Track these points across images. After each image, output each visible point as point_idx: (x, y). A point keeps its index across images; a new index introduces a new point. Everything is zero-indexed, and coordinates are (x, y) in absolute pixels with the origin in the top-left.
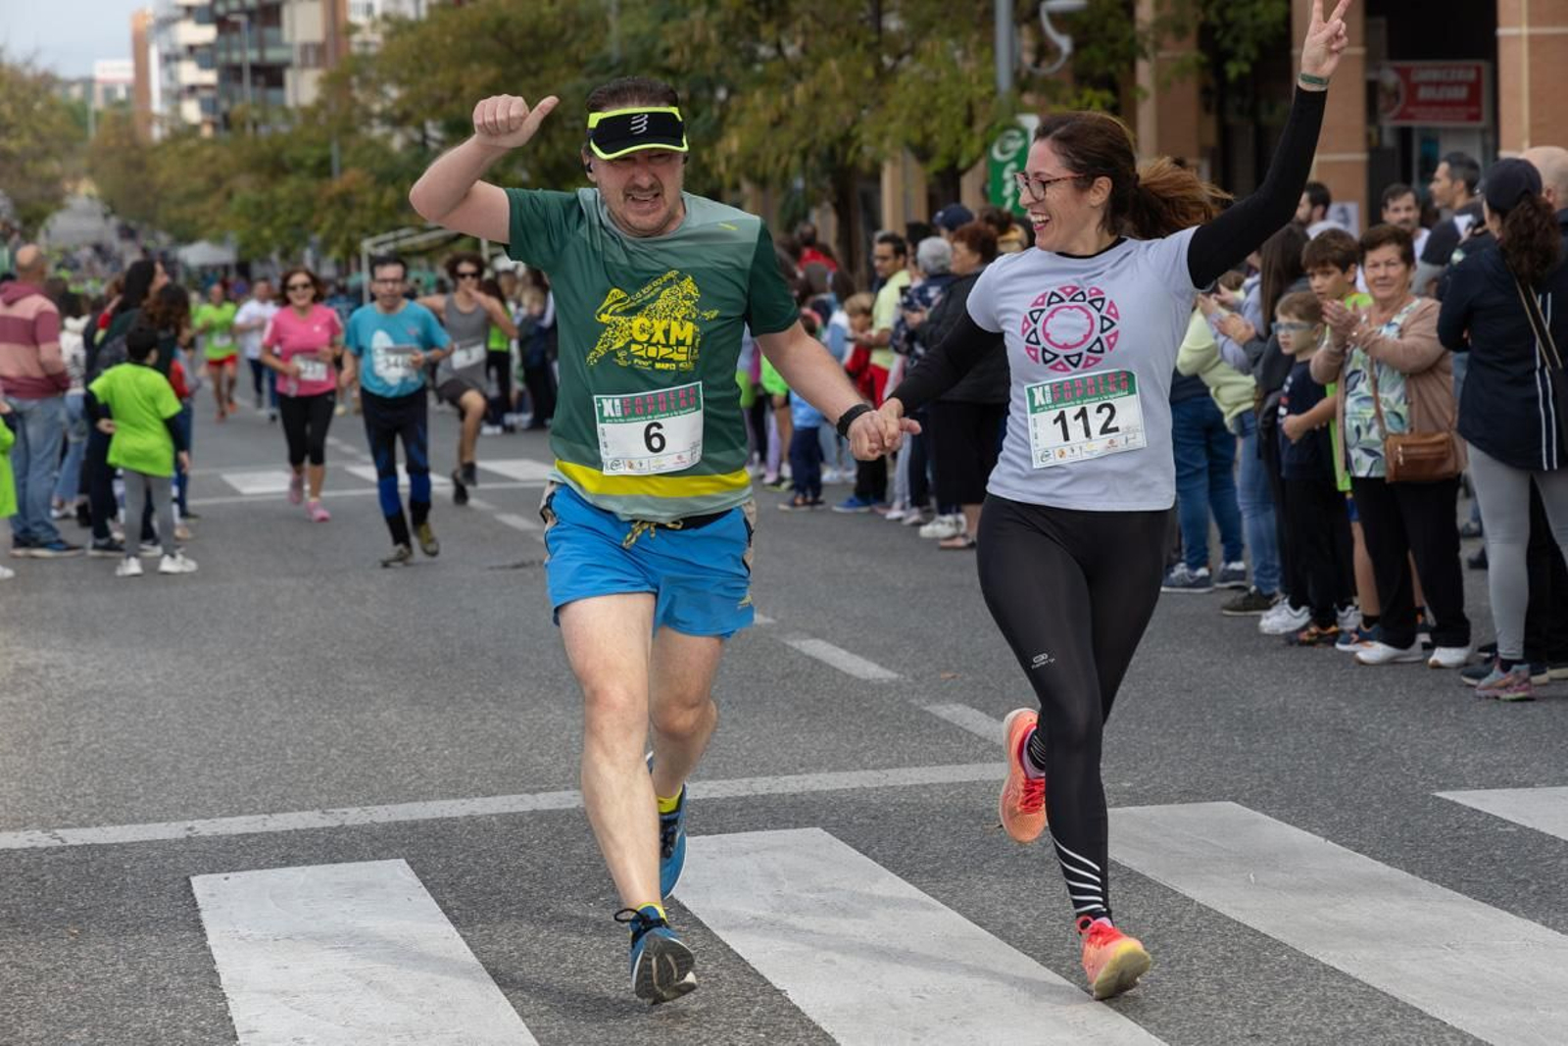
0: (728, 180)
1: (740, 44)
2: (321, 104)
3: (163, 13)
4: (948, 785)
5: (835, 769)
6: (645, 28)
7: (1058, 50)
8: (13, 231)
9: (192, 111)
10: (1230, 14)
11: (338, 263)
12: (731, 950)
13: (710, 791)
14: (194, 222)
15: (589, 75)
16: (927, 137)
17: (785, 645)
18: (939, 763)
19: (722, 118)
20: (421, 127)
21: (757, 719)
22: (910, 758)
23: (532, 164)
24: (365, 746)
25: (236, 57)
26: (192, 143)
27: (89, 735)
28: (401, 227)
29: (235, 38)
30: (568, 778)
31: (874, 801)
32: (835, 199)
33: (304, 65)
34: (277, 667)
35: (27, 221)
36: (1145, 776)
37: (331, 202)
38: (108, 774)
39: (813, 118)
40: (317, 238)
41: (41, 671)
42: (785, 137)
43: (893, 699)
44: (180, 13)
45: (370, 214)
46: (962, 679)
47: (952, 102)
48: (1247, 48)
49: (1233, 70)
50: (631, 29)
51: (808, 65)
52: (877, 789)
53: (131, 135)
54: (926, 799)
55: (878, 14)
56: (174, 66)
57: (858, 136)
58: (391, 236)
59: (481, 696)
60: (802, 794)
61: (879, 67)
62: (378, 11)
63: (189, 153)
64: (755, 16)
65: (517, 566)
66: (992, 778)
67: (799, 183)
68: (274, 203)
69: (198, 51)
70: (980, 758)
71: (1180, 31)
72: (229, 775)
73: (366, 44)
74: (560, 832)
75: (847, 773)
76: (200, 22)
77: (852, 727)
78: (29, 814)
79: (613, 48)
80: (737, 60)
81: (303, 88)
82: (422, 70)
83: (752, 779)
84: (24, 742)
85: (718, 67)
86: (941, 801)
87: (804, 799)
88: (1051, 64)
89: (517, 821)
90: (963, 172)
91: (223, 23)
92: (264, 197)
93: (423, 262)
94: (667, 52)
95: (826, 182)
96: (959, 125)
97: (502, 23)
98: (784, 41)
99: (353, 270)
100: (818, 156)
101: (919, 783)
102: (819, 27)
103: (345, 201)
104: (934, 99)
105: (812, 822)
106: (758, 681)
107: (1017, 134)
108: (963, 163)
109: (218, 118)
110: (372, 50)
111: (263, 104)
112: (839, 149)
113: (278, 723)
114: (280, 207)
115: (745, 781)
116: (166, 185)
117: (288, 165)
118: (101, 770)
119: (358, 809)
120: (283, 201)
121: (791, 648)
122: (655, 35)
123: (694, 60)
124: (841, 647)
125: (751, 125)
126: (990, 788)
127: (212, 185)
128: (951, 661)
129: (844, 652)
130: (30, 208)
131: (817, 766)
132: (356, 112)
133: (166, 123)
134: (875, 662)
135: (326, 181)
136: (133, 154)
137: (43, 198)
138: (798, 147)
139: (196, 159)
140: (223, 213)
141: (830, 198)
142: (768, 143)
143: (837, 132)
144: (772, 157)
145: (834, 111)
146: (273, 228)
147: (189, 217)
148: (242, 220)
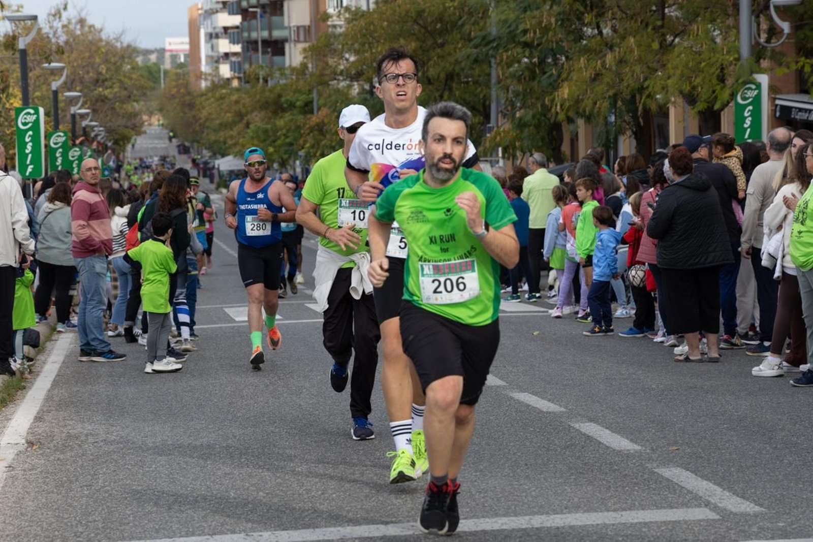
1: (573, 27)
2: (304, 66)
3: (207, 6)
4: (661, 522)
5: (588, 511)
6: (512, 16)
7: (781, 31)
8: (107, 148)
9: (225, 70)
13: (502, 524)
14: (225, 143)
16: (693, 88)
18: (658, 508)
19: (559, 76)
20: (370, 81)
21: (542, 476)
22: (639, 504)
25: (254, 35)
26: (225, 91)
27: (105, 481)
29: (254, 23)
30: (410, 514)
31: (610, 533)
32: (634, 130)
33: (298, 41)
35: (116, 142)
36: (794, 519)
37: (312, 130)
38: (112, 507)
41: (83, 438)
42: (600, 88)
43: (635, 464)
44: (220, 6)
46: (683, 450)
47: (711, 65)
50: (503, 17)
51: (617, 40)
52: (613, 525)
53: (186, 86)
54: (644, 532)
55: (663, 7)
56: (215, 41)
57: (649, 86)
59: (363, 458)
60: (563, 527)
61: (662, 44)
62: (344, 6)
63: (222, 98)
64: (582, 9)
66: (692, 518)
67: (612, 119)
68: (275, 130)
69: (230, 31)
70: (686, 505)
73: (335, 27)
75: (596, 514)
76: (231, 12)
77: (604, 482)
78: (56, 533)
79: (492, 29)
80: (570, 37)
81: (295, 55)
83: (531, 517)
84: (62, 485)
85: (558, 42)
86: (655, 534)
87: (564, 531)
88: (778, 40)
91: (245, 13)
92: (269, 126)
94: (525, 32)
95: (628, 117)
96: (715, 81)
97: (420, 13)
98: (602, 24)
100: (623, 100)
101: (641, 521)
102: (624, 16)
103: (321, 129)
104: (699, 63)
106: (548, 450)
107: (753, 86)
109: (242, 75)
110: (339, 31)
112: (637, 95)
113: (229, 474)
114: (279, 133)
115: (527, 518)
116: (207, 119)
117: (285, 105)
118: (108, 504)
119: (269, 533)
120: (281, 129)
121: (574, 428)
122: (518, 20)
123: (542, 38)
124: (607, 428)
125: (576, 81)
126: (689, 524)
127: (237, 119)
128: (678, 438)
129: (608, 432)
130: (116, 133)
131: (576, 508)
132: (328, 72)
133: (210, 78)
134: (627, 439)
135: (309, 116)
136: (187, 98)
137: (127, 127)
138: (608, 95)
139: (227, 101)
140: (243, 137)
141: (631, 128)
142: (589, 91)
143: (635, 85)
144: (590, 101)
145: (633, 71)
146: (275, 147)
147: (222, 140)
148: (256, 142)
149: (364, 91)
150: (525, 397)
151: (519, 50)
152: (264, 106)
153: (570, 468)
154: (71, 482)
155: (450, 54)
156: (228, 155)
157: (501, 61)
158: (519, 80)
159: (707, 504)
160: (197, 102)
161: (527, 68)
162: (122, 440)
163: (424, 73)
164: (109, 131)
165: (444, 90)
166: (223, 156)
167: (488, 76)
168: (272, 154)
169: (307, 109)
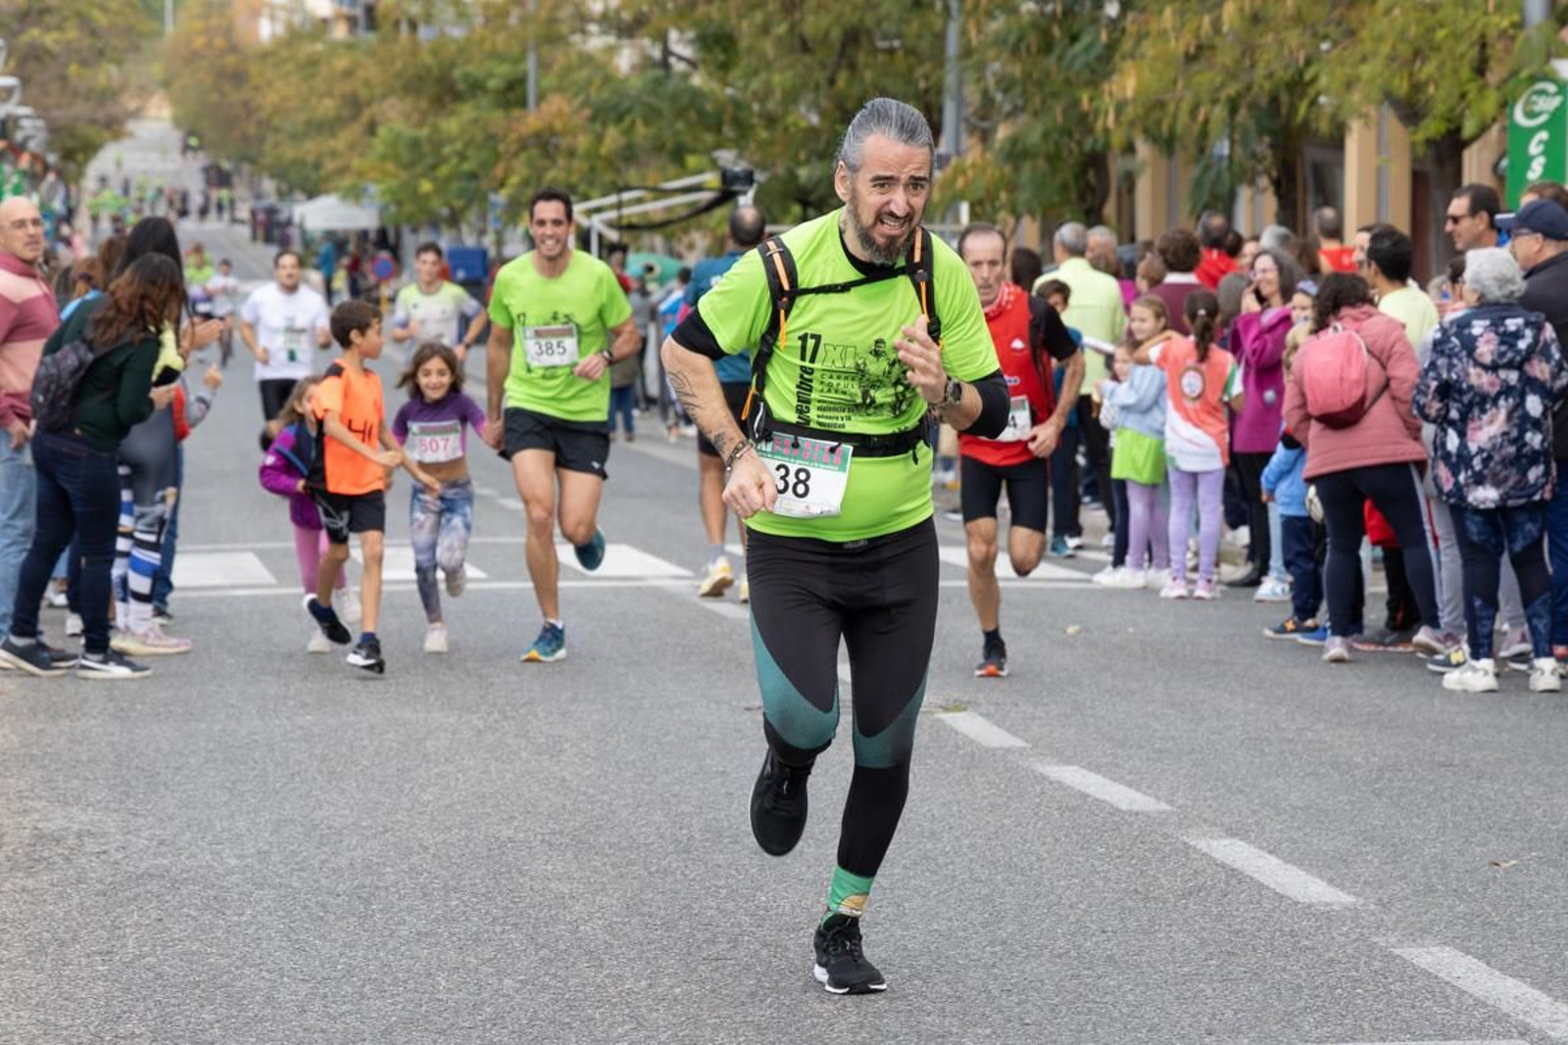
0: (1117, 139)
8: (47, 168)
14: (317, 166)
16: (1417, 87)
17: (1187, 846)
19: (1112, 47)
20: (662, 38)
23: (825, 103)
24: (555, 976)
26: (319, 47)
27: (140, 943)
28: (628, 188)
32: (1275, 174)
34: (426, 849)
35: (68, 155)
37: (523, 144)
38: (169, 1004)
39: (1249, 50)
40: (501, 197)
41: (72, 841)
42: (1206, 78)
43: (1346, 935)
45: (580, 165)
46: (1451, 908)
47: (1456, 36)
53: (228, 31)
57: (1314, 80)
58: (612, 199)
63: (313, 63)
67: (1223, 148)
68: (438, 142)
72: (350, 1012)
84: (43, 950)
90: (1466, 144)
92: (424, 132)
93: (658, 240)
95: (1263, 147)
100: (1253, 106)
103: (544, 143)
104: (1431, 30)
106: (1147, 899)
107: (1551, 88)
108: (1469, 128)
109: (359, 12)
112: (1284, 98)
114: (447, 150)
116: (277, 110)
117: (461, 86)
118: (158, 997)
120: (451, 140)
121: (1196, 851)
124: (1271, 852)
125: (1155, 59)
127: (347, 112)
128: (1435, 880)
129: (1274, 860)
130: (72, 135)
132: (567, 12)
133: (282, 15)
134: (1321, 877)
135: (516, 113)
136: (230, 60)
137: (93, 121)
138: (1223, 96)
139: (324, 70)
140: (362, 155)
141: (1267, 172)
142: (1180, 84)
143: (1284, 75)
144: (1185, 107)
145: (1281, 43)
146: (435, 180)
147: (310, 159)
148: (390, 167)
149: (646, 63)
150: (1075, 777)
152: (413, 85)
154: (62, 943)
156: (327, 192)
158: (1015, 51)
160: (254, 69)
161: (1034, 25)
162: (163, 849)
163: (792, 27)
164: (54, 129)
165: (838, 66)
166: (311, 194)
167: (940, 38)
168: (427, 197)
169: (511, 96)
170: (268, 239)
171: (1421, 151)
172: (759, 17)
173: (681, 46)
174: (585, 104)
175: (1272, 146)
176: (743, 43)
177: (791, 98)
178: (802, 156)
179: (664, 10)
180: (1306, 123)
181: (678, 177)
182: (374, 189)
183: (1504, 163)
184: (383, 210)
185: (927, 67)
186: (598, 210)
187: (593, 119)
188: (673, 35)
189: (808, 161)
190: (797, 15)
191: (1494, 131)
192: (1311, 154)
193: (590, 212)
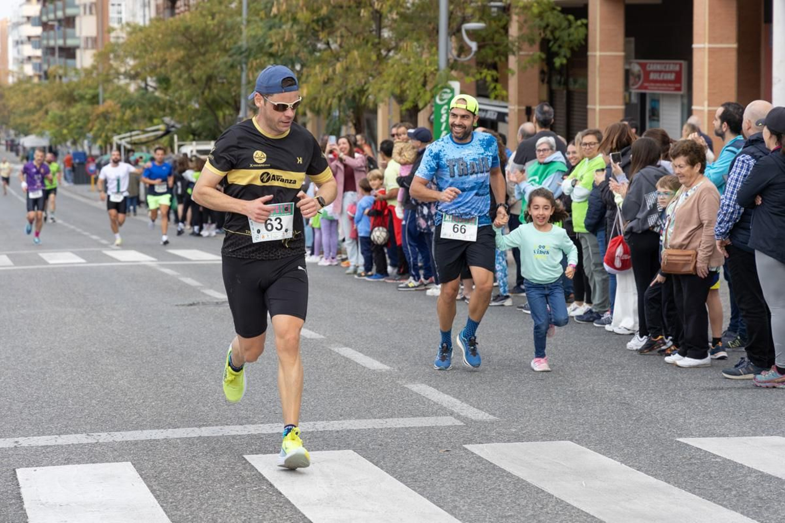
1: (308, 42)
2: (94, 67)
3: (15, 20)
4: (419, 428)
5: (358, 418)
6: (260, 33)
7: (470, 49)
9: (29, 70)
10: (557, 34)
11: (101, 148)
12: (306, 518)
14: (28, 125)
15: (230, 56)
16: (403, 92)
17: (330, 350)
18: (413, 416)
20: (145, 80)
22: (398, 413)
23: (200, 100)
25: (52, 43)
26: (28, 85)
28: (134, 130)
29: (52, 33)
30: (217, 420)
31: (380, 436)
32: (354, 122)
33: (86, 48)
36: (523, 426)
37: (98, 117)
39: (345, 80)
40: (90, 135)
42: (331, 89)
43: (388, 380)
44: (25, 20)
45: (117, 123)
46: (424, 370)
48: (565, 51)
49: (558, 62)
50: (253, 33)
51: (343, 53)
52: (382, 429)
54: (407, 435)
55: (380, 29)
56: (20, 46)
57: (367, 90)
58: (128, 134)
60: (342, 431)
61: (379, 55)
62: (124, 21)
63: (26, 91)
64: (316, 28)
65: (191, 305)
67: (336, 113)
68: (69, 116)
69: (32, 39)
70: (435, 413)
71: (531, 41)
73: (118, 38)
74: (213, 449)
75: (365, 420)
76: (34, 25)
77: (367, 395)
79: (243, 43)
80: (305, 50)
81: (85, 59)
82: (146, 51)
83: (315, 422)
85: (297, 54)
87: (343, 434)
88: (466, 56)
89: (190, 442)
90: (419, 110)
91: (45, 26)
92: (64, 113)
93: (144, 148)
94: (271, 45)
95: (350, 113)
96: (419, 86)
97: (187, 28)
98: (331, 42)
99: (108, 152)
100: (346, 99)
101: (402, 426)
102: (350, 34)
103: (105, 116)
104: (407, 72)
105: (348, 446)
106: (317, 369)
107: (448, 91)
108: (421, 105)
109: (42, 73)
110: (121, 41)
111: (65, 68)
112: (357, 96)
114: (72, 119)
115: (312, 423)
116: (14, 106)
117: (77, 97)
119: (106, 434)
120: (73, 115)
121: (334, 352)
122: (265, 36)
123: (285, 49)
124: (360, 352)
125: (313, 83)
126: (441, 430)
127: (38, 107)
128: (418, 361)
129: (361, 355)
131: (349, 416)
132: (112, 72)
133: (16, 75)
134: (378, 360)
135: (96, 106)
138: (337, 95)
139: (30, 93)
140: (43, 121)
141: (352, 121)
142: (322, 92)
143: (357, 88)
144: (324, 99)
145: (356, 77)
146: (68, 129)
147: (26, 123)
148: (53, 125)
149: (140, 88)
151: (266, 59)
152: (60, 97)
153: (338, 384)
155: (210, 61)
156: (31, 134)
157: (252, 66)
159: (452, 414)
160: (6, 93)
163: (190, 75)
165: (205, 88)
166: (26, 134)
167: (239, 79)
168: (65, 135)
169: (94, 101)
170: (12, 150)
171: (404, 113)
172: (178, 72)
173: (151, 82)
174: (119, 102)
175: (353, 112)
176: (173, 81)
177: (189, 99)
178: (193, 118)
179: (145, 70)
180: (365, 105)
181: (151, 126)
182: (47, 133)
183: (432, 117)
184: (51, 140)
185: (235, 88)
186: (124, 138)
187: (122, 107)
188: (149, 79)
189: (195, 120)
190: (191, 71)
191: (429, 106)
192: (366, 115)
193: (121, 139)
